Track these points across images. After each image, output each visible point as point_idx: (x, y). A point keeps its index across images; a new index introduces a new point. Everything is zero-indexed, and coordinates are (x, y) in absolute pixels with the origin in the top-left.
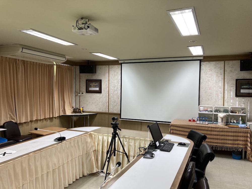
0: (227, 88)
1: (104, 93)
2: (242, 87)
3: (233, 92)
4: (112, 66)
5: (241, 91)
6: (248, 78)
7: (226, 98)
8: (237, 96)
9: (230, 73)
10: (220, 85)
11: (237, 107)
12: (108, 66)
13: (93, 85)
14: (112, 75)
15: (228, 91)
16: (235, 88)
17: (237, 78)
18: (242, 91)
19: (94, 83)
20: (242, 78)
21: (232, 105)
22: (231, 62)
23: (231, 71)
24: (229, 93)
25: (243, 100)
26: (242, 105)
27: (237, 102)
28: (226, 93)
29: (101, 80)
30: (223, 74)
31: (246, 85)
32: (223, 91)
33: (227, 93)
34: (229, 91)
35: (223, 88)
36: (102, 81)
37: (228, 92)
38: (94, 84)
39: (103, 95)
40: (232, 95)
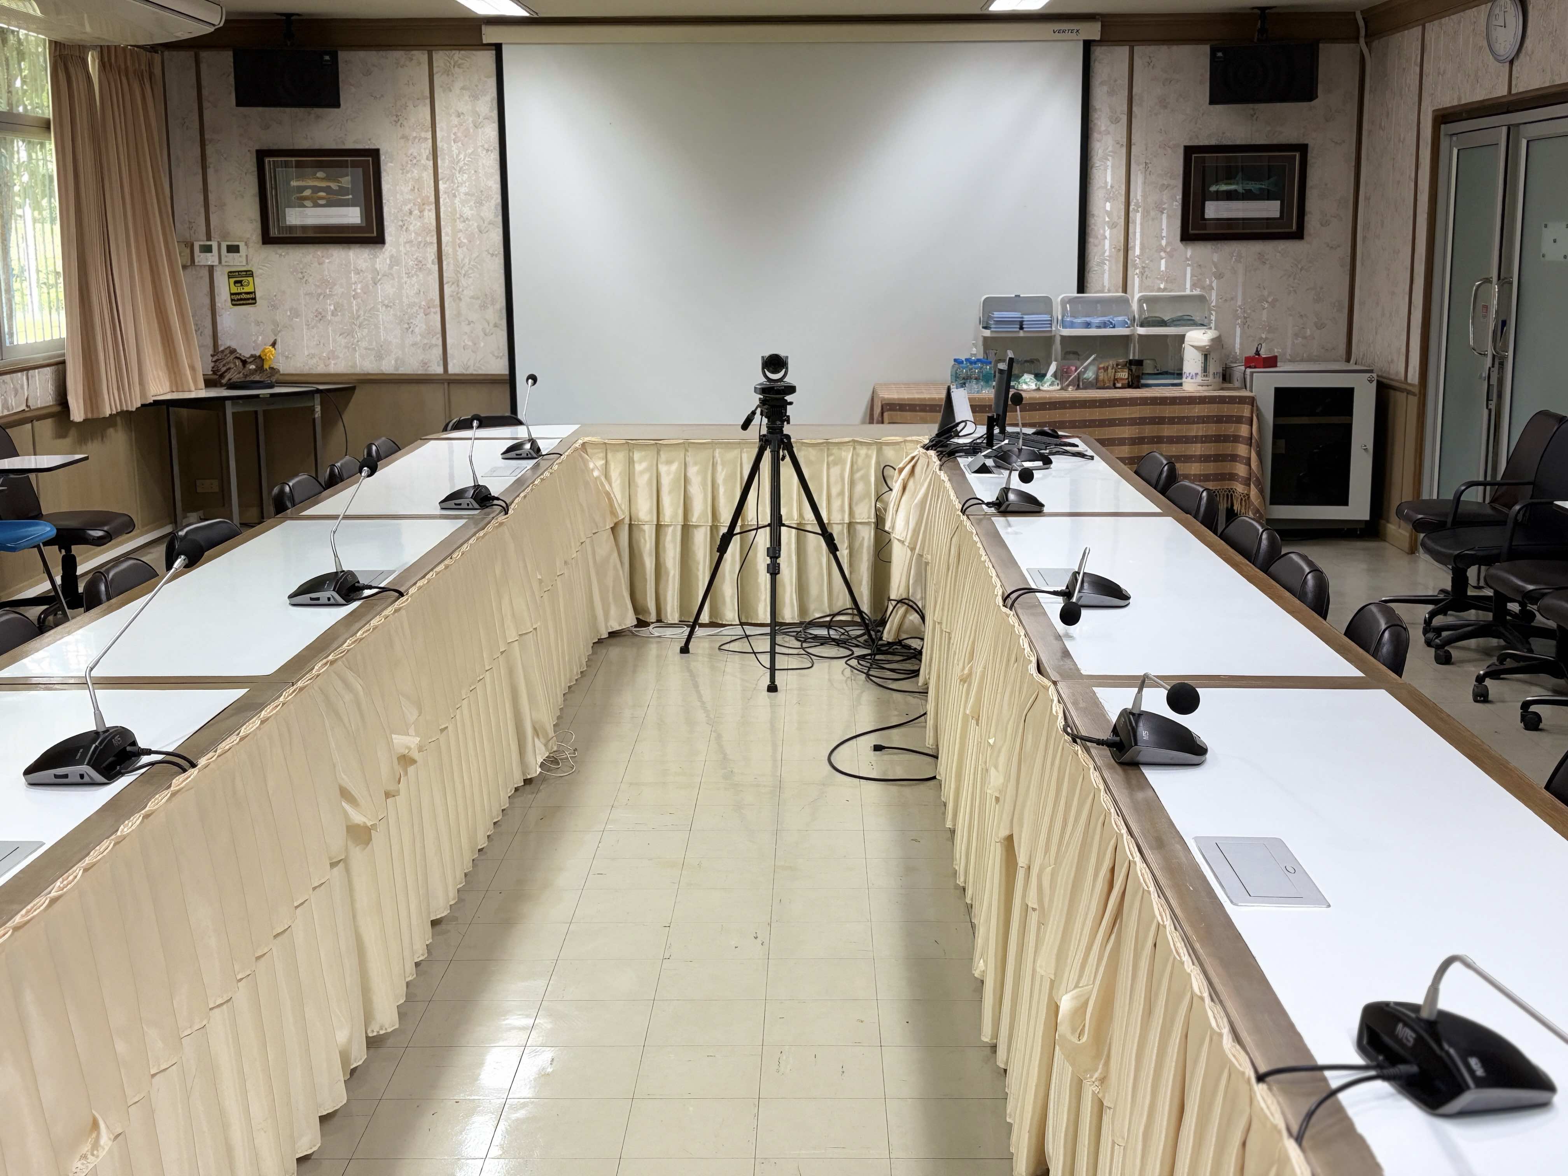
0: (1144, 196)
1: (402, 240)
2: (1213, 188)
3: (1169, 217)
4: (457, 55)
5: (1207, 211)
6: (1238, 142)
7: (1138, 252)
8: (1187, 237)
9: (1156, 114)
10: (1109, 179)
11: (1188, 292)
12: (421, 56)
13: (316, 189)
14: (455, 121)
15: (1148, 212)
16: (1179, 197)
17: (1191, 139)
18: (1213, 210)
19: (320, 174)
20: (1213, 142)
21: (1162, 286)
22: (1163, 54)
23: (1163, 103)
24: (1150, 222)
25: (1215, 260)
26: (1211, 282)
27: (1189, 269)
28: (1138, 221)
29: (375, 154)
30: (1124, 118)
31: (1229, 176)
32: (1123, 213)
33: (1141, 224)
34: (1152, 213)
35: (1122, 199)
36: (382, 158)
37: (1146, 214)
38: (318, 179)
39: (395, 261)
40: (1164, 234)
